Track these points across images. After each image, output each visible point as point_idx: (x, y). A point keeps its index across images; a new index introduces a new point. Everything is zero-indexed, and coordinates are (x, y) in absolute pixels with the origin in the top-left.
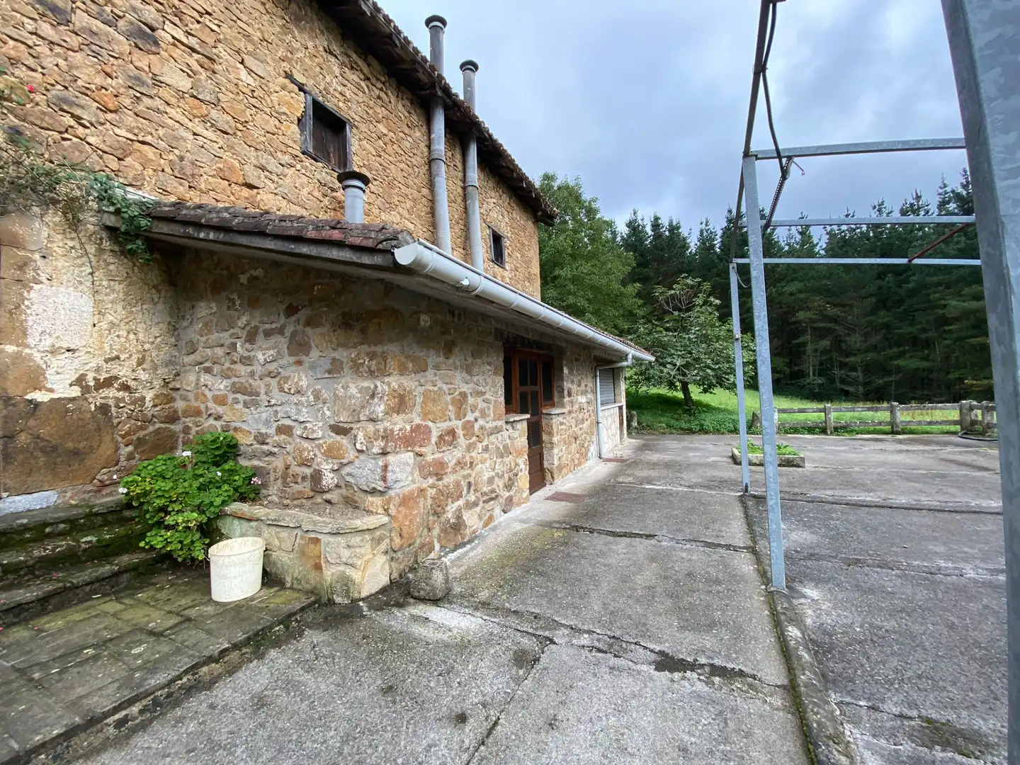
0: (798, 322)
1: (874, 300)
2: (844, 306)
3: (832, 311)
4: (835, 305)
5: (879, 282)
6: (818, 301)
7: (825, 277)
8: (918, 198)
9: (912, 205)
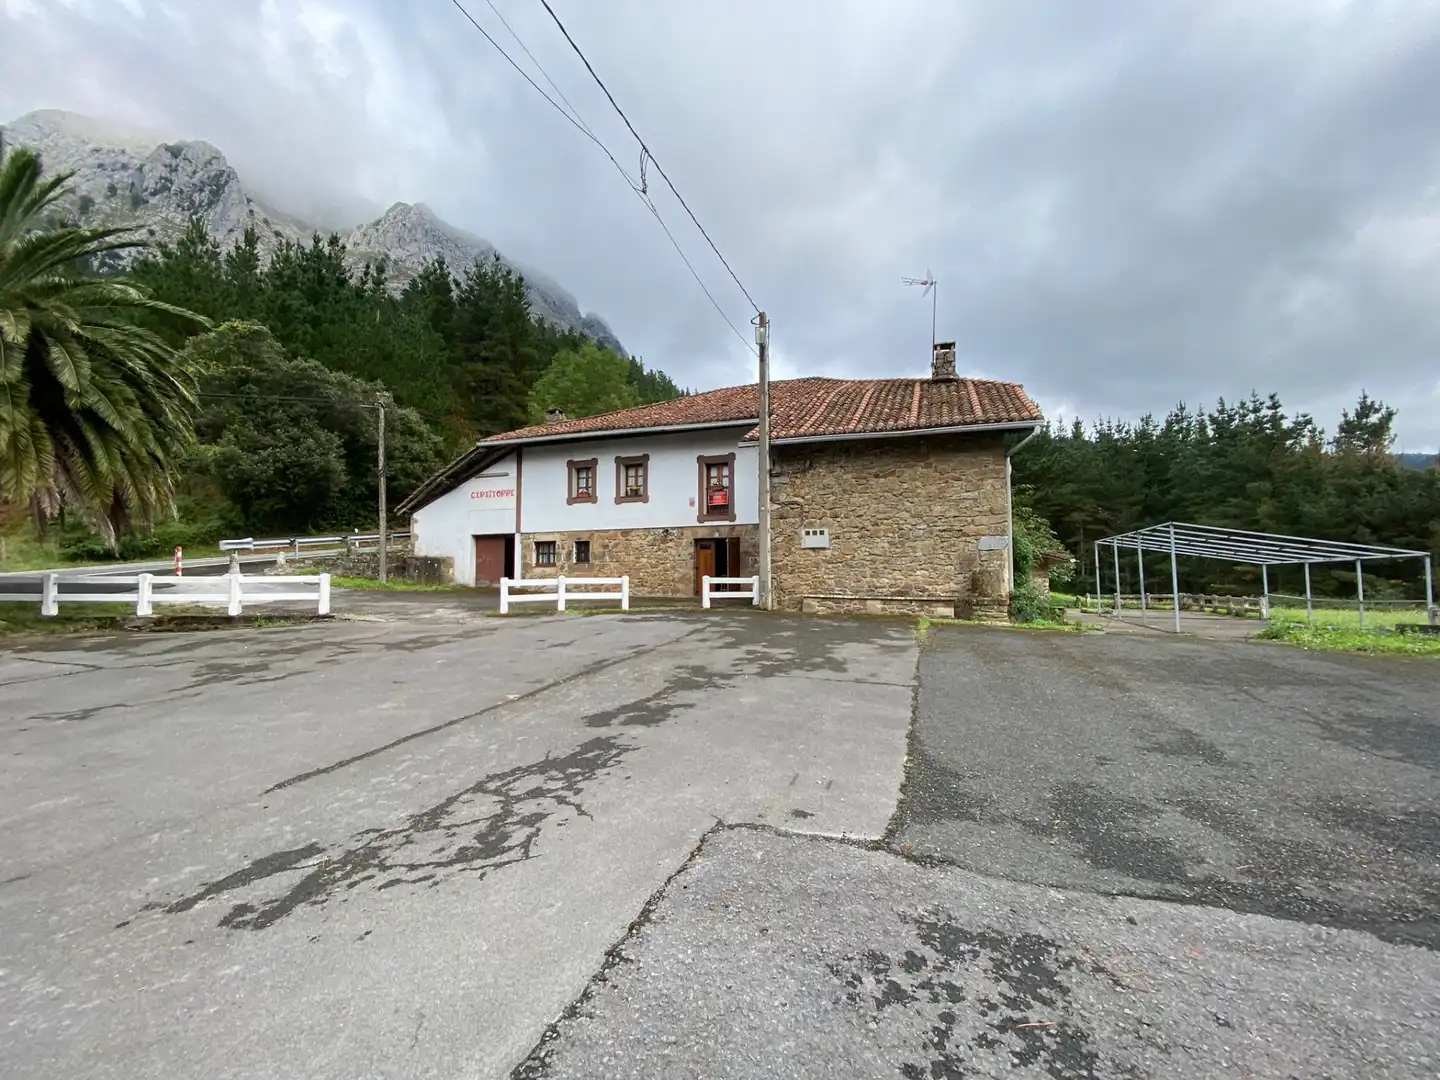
0: (1074, 522)
1: (1140, 508)
2: (1114, 510)
3: (1104, 515)
4: (1108, 509)
5: (1146, 491)
6: (1090, 504)
7: (1097, 481)
8: (1182, 409)
9: (1176, 415)
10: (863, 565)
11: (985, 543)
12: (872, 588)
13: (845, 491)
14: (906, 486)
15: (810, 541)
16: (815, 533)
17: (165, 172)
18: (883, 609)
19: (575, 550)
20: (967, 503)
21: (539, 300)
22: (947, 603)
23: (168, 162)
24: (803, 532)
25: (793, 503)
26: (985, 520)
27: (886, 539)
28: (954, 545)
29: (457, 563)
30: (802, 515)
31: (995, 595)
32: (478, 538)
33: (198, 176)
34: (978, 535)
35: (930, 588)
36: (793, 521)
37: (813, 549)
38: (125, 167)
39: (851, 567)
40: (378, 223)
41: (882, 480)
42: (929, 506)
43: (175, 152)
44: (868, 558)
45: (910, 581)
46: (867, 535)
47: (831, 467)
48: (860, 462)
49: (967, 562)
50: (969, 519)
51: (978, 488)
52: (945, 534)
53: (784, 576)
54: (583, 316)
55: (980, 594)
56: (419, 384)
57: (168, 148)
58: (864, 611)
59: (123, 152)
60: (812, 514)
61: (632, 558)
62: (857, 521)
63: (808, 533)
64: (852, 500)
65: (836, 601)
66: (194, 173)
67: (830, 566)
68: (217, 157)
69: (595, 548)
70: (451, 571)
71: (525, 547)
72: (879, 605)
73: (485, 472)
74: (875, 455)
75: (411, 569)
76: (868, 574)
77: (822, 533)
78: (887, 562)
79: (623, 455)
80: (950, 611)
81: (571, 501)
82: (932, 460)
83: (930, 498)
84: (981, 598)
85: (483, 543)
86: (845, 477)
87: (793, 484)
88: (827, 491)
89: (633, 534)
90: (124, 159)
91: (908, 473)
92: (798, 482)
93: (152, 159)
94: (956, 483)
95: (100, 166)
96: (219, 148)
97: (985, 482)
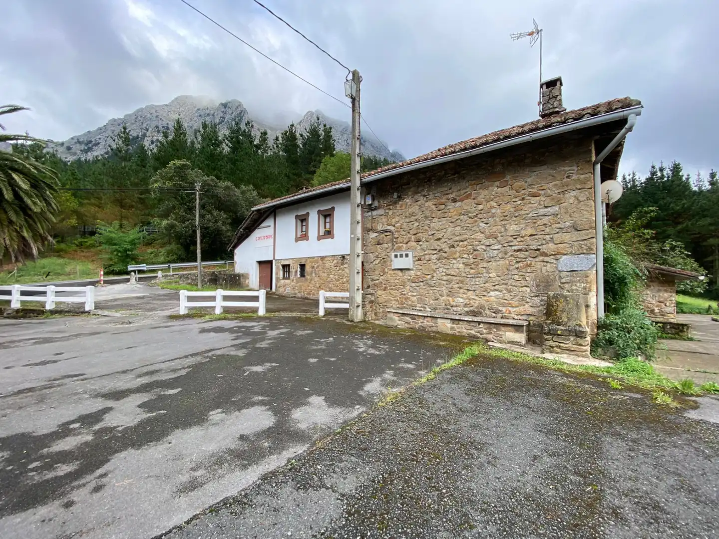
10: (440, 284)
11: (566, 263)
12: (448, 307)
13: (426, 217)
14: (480, 207)
15: (399, 263)
16: (401, 256)
17: (222, 115)
18: (452, 329)
19: (299, 269)
20: (546, 220)
21: (370, 146)
22: (517, 328)
23: (223, 110)
24: (393, 255)
25: (386, 231)
26: (567, 237)
27: (461, 261)
28: (530, 266)
29: (250, 277)
30: (394, 241)
31: (572, 324)
32: (260, 263)
33: (233, 114)
34: (557, 254)
35: (504, 309)
36: (386, 246)
37: (401, 270)
38: (208, 115)
39: (430, 286)
40: (300, 122)
41: (458, 204)
42: (504, 226)
43: (225, 105)
44: (445, 278)
45: (483, 301)
46: (443, 256)
47: (416, 196)
48: (440, 189)
49: (544, 284)
50: (548, 237)
51: (559, 202)
52: (521, 255)
53: (380, 292)
54: (391, 151)
55: (553, 322)
56: (274, 186)
57: (222, 104)
58: (434, 329)
59: (208, 109)
60: (400, 240)
61: (326, 275)
62: (436, 244)
63: (396, 256)
64: (432, 225)
65: (413, 317)
66: (232, 113)
67: (414, 285)
68: (240, 105)
69: (308, 268)
70: (247, 281)
71: (277, 268)
72: (449, 324)
73: (262, 225)
74: (453, 180)
75: (221, 280)
76: (445, 292)
77: (407, 255)
78: (462, 282)
79: (322, 209)
80: (521, 337)
81: (297, 240)
82: (508, 178)
83: (505, 217)
84: (555, 327)
85: (263, 265)
86: (427, 204)
87: (386, 215)
88: (413, 218)
89: (326, 259)
90: (207, 112)
91: (484, 193)
92: (391, 212)
93: (217, 109)
94: (533, 200)
95: (200, 116)
96: (240, 100)
97: (567, 195)
